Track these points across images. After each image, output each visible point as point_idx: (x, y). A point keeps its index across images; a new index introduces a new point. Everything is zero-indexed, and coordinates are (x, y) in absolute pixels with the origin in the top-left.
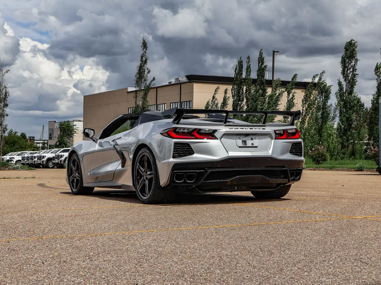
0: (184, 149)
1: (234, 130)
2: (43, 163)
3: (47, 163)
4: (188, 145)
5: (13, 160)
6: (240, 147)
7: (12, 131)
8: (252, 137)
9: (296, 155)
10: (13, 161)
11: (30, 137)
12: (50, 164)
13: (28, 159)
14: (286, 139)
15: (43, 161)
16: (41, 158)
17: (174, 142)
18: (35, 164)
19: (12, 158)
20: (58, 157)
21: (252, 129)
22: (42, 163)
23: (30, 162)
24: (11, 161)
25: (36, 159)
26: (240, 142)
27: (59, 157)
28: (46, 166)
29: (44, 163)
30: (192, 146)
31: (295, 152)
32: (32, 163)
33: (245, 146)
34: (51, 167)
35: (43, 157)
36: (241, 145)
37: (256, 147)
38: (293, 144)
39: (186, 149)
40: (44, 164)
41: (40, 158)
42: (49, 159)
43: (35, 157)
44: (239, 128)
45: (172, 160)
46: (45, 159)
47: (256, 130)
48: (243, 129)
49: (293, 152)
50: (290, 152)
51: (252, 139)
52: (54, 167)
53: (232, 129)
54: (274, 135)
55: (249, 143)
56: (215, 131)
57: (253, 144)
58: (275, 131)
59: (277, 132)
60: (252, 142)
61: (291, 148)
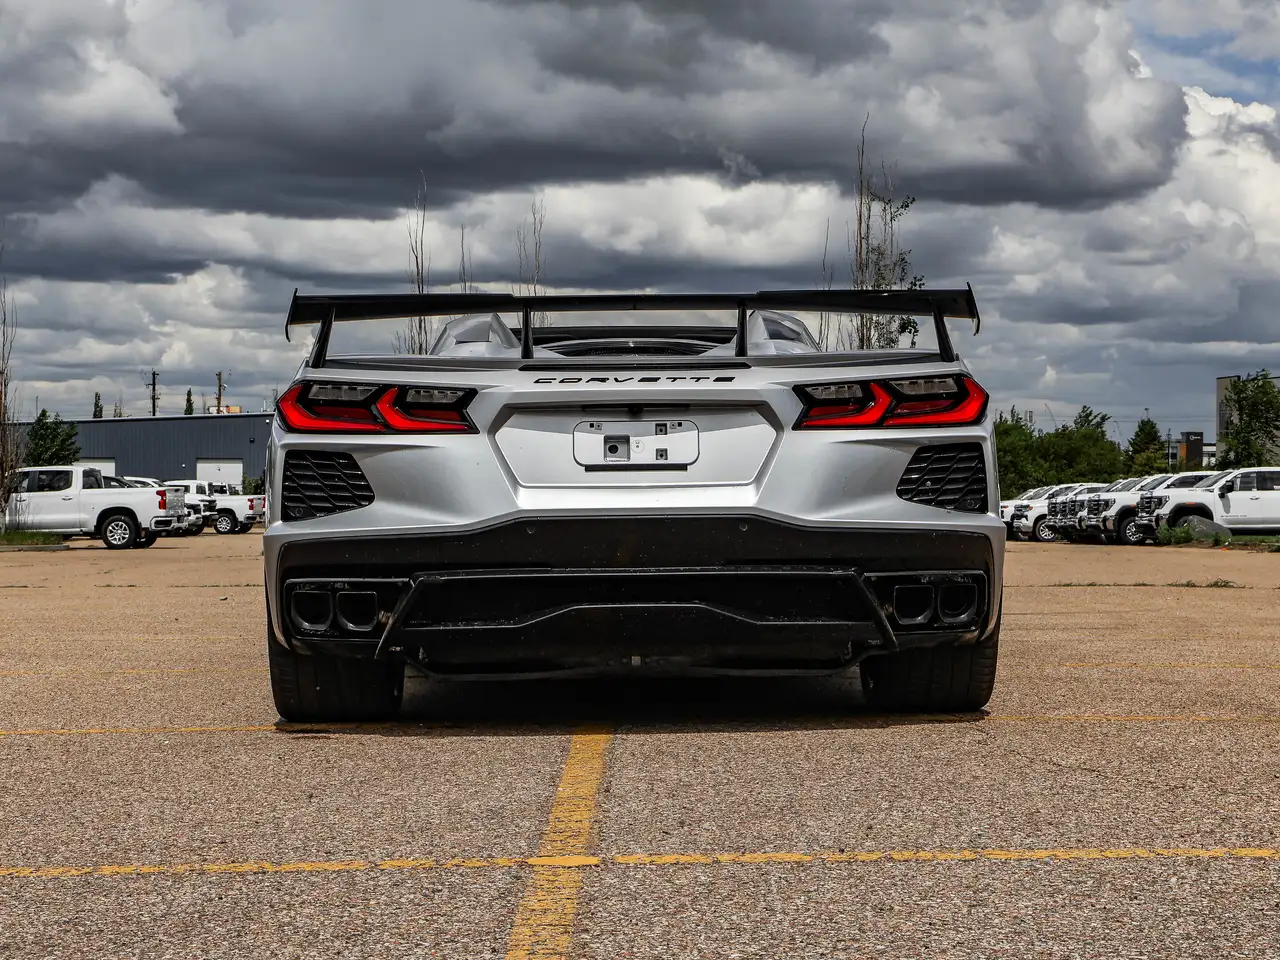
0: (331, 477)
1: (555, 387)
2: (1105, 525)
3: (1119, 527)
4: (346, 457)
5: (1026, 513)
6: (589, 468)
7: (1090, 414)
8: (661, 419)
9: (941, 504)
10: (1026, 517)
11: (1188, 434)
12: (1131, 531)
13: (1074, 510)
14: (878, 425)
15: (1105, 519)
16: (1101, 508)
17: (284, 446)
18: (1082, 530)
19: (1022, 506)
20: (1147, 503)
21: (656, 380)
22: (1101, 525)
23: (1070, 521)
24: (1022, 516)
25: (1084, 513)
26: (590, 444)
27: (1153, 506)
28: (1116, 538)
29: (1110, 525)
30: (365, 463)
31: (934, 491)
32: (1073, 527)
33: (616, 460)
34: (1133, 539)
35: (1107, 504)
36: (600, 460)
37: (683, 467)
38: (919, 451)
39: (339, 477)
40: (1110, 531)
41: (1097, 507)
42: (1127, 513)
43: (1082, 504)
44: (586, 375)
45: (279, 527)
46: (1112, 512)
47: (679, 386)
48: (603, 380)
49: (925, 492)
50: (900, 493)
51: (662, 429)
52: (1144, 539)
53: (548, 381)
54: (790, 409)
55: (644, 446)
56: (471, 393)
57: (662, 453)
58: (800, 390)
59: (820, 394)
60: (661, 442)
61: (908, 471)
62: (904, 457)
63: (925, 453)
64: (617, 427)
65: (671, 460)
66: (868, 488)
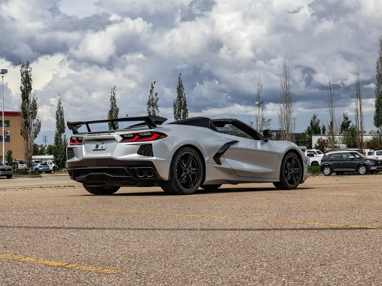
4: (72, 149)
6: (93, 150)
9: (145, 155)
14: (135, 141)
21: (100, 135)
26: (93, 146)
31: (144, 153)
33: (97, 149)
36: (95, 149)
37: (104, 150)
39: (72, 152)
47: (103, 136)
48: (94, 135)
49: (142, 153)
50: (138, 153)
51: (102, 143)
53: (89, 136)
54: (119, 139)
55: (100, 146)
57: (102, 147)
58: (122, 136)
59: (125, 136)
60: (102, 145)
61: (139, 149)
62: (138, 147)
63: (142, 146)
64: (98, 143)
65: (103, 149)
66: (132, 152)
